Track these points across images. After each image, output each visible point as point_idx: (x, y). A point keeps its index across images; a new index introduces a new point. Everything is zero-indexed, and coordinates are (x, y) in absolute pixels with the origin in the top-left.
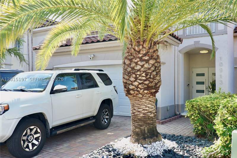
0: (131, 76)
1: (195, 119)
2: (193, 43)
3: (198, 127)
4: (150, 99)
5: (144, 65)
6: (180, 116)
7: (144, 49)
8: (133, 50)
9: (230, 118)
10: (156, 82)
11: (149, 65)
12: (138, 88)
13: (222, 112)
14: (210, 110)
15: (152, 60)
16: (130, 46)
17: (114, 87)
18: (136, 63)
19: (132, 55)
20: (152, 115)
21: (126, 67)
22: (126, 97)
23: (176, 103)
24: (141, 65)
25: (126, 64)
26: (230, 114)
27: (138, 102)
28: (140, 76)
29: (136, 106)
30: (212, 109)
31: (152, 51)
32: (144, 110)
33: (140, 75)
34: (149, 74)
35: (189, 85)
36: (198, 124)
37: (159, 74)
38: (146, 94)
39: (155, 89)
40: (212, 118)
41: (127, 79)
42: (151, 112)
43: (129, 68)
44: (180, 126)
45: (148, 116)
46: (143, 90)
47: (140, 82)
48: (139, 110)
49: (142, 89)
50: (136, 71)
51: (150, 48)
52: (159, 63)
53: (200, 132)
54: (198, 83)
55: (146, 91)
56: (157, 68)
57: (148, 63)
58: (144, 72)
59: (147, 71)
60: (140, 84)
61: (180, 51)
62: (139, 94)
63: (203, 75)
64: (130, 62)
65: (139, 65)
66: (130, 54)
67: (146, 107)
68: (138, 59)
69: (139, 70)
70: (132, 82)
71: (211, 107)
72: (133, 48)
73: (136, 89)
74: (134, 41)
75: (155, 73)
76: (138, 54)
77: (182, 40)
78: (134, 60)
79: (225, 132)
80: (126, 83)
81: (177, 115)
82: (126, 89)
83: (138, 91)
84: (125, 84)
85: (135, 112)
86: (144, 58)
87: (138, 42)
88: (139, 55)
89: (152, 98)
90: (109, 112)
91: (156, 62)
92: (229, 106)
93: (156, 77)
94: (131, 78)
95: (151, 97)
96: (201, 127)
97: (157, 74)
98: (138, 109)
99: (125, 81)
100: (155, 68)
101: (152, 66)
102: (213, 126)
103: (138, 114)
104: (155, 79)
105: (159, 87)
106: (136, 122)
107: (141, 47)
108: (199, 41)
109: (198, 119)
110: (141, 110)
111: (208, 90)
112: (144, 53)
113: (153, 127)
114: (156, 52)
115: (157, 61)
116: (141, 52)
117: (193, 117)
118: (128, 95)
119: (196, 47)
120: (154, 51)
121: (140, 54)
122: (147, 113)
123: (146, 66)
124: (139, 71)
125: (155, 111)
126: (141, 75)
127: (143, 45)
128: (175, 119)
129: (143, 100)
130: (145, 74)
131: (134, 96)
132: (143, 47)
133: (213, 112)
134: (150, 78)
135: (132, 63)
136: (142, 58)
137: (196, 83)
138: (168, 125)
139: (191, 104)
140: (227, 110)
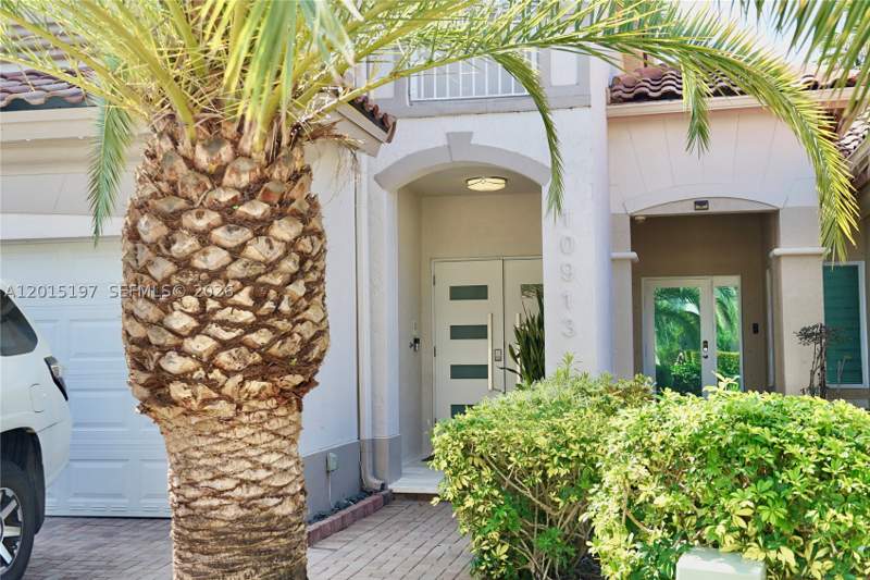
0: (176, 305)
1: (481, 509)
2: (442, 142)
3: (494, 548)
4: (274, 424)
5: (244, 245)
6: (385, 497)
7: (243, 164)
8: (183, 165)
9: (662, 501)
10: (307, 337)
11: (271, 248)
12: (215, 367)
13: (626, 474)
14: (546, 461)
15: (284, 221)
16: (167, 145)
17: (49, 361)
18: (204, 238)
19: (175, 193)
20: (287, 508)
21: (144, 255)
22: (144, 416)
23: (367, 435)
24: (229, 244)
25: (145, 238)
26: (664, 480)
27: (210, 441)
28: (224, 306)
29: (199, 467)
30: (560, 458)
31: (286, 173)
32: (242, 482)
33: (223, 302)
34: (272, 294)
35: (417, 341)
36: (495, 535)
37: (318, 294)
38: (255, 398)
39: (300, 372)
40: (557, 500)
41: (148, 324)
42: (279, 493)
43: (160, 260)
44: (395, 548)
45: (263, 514)
46: (239, 378)
47: (227, 336)
48: (219, 485)
49: (236, 372)
50: (204, 276)
51: (271, 161)
52: (320, 238)
53: (503, 570)
54: (458, 332)
55: (254, 386)
56: (309, 264)
57: (266, 234)
58: (244, 282)
59: (261, 279)
60: (224, 345)
61: (379, 179)
62: (219, 399)
63: (479, 292)
64: (164, 230)
65: (217, 245)
66: (164, 186)
67: (256, 466)
68: (214, 217)
69: (216, 275)
70: (182, 337)
71: (554, 451)
72: (184, 153)
73: (201, 373)
74: (190, 118)
75: (298, 289)
76: (209, 186)
77: (394, 124)
78: (190, 220)
79: (640, 567)
80: (145, 342)
81: (370, 494)
82: (143, 377)
83: (212, 384)
84: (135, 349)
85: (195, 499)
86: (243, 209)
87: (212, 125)
88: (214, 195)
89: (285, 417)
90: (22, 502)
91: (304, 233)
92: (653, 444)
93: (307, 308)
94: (176, 314)
95: (282, 412)
96: (505, 548)
97: (309, 295)
98: (212, 479)
99: (138, 331)
100: (302, 263)
101: (286, 254)
102: (588, 543)
103: (212, 508)
104: (302, 321)
105: (318, 361)
106: (202, 553)
107: (226, 152)
108: (470, 134)
109: (493, 511)
110: (228, 484)
111: (501, 364)
112: (243, 185)
113: (291, 572)
114: (303, 179)
115: (311, 226)
116: (228, 179)
117: (470, 502)
118: (154, 408)
119: (456, 159)
120: (295, 177)
121: (225, 188)
122: (262, 497)
123: (256, 250)
124: (219, 278)
125: (299, 488)
126: (229, 301)
127: (235, 144)
128: (365, 513)
129: (240, 432)
130: (253, 296)
131: (189, 413)
132: (238, 154)
133: (563, 472)
134: (277, 313)
135: (177, 236)
136: (231, 213)
137: (448, 332)
138: (337, 546)
139: (461, 440)
140: (646, 462)
